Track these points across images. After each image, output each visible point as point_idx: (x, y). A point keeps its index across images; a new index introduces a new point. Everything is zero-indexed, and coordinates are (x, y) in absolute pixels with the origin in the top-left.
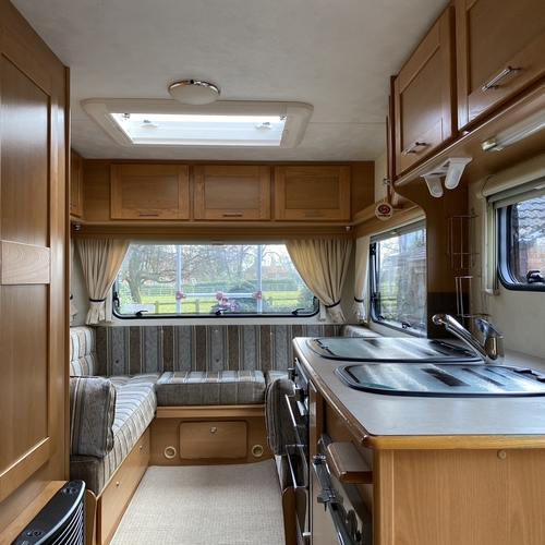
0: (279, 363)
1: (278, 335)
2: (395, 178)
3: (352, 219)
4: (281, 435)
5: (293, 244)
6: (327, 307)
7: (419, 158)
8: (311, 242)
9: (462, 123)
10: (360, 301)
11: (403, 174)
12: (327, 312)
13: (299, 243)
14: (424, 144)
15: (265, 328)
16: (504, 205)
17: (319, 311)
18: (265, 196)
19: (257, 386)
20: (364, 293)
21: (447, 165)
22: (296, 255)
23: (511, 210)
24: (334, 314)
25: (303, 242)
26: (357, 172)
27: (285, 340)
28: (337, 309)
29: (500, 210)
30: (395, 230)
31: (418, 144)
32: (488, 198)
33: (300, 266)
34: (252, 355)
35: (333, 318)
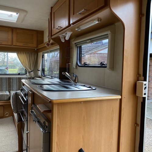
0: (14, 89)
1: (14, 80)
2: (52, 36)
3: (37, 47)
4: (17, 108)
5: (19, 53)
6: (29, 72)
7: (59, 31)
8: (24, 53)
9: (71, 22)
10: (39, 71)
11: (54, 35)
12: (29, 74)
13: (21, 53)
14: (60, 27)
15: (9, 79)
16: (79, 46)
17: (26, 73)
18: (10, 37)
19: (7, 95)
20: (40, 68)
21: (66, 34)
22: (20, 57)
23: (80, 47)
24: (31, 74)
25: (22, 53)
26: (39, 33)
27: (16, 82)
28: (32, 73)
29: (78, 47)
30: (50, 51)
31: (59, 27)
32: (75, 43)
33: (21, 60)
34: (5, 86)
35: (31, 75)
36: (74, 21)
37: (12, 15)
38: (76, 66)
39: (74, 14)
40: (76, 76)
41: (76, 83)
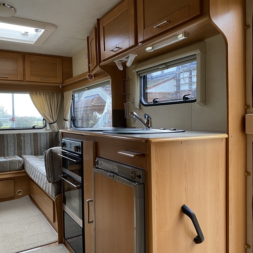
0: (26, 152)
1: (26, 138)
2: (100, 62)
3: (63, 83)
5: (33, 93)
6: (50, 124)
7: (114, 53)
8: (42, 93)
10: (67, 120)
11: (104, 60)
12: (50, 126)
13: (36, 94)
14: (119, 48)
15: (19, 135)
16: (142, 75)
17: (46, 126)
18: (21, 69)
19: (19, 162)
20: (69, 117)
21: (128, 57)
22: (34, 99)
23: (145, 77)
24: (53, 127)
25: (38, 93)
26: (65, 62)
27: (29, 140)
28: (55, 124)
29: (141, 77)
30: (87, 87)
31: (117, 47)
32: (137, 72)
33: (37, 104)
34: (12, 148)
35: (53, 129)
36: (146, 38)
37: (28, 33)
38: (140, 106)
39: (144, 29)
40: (148, 117)
41: (149, 128)
